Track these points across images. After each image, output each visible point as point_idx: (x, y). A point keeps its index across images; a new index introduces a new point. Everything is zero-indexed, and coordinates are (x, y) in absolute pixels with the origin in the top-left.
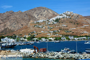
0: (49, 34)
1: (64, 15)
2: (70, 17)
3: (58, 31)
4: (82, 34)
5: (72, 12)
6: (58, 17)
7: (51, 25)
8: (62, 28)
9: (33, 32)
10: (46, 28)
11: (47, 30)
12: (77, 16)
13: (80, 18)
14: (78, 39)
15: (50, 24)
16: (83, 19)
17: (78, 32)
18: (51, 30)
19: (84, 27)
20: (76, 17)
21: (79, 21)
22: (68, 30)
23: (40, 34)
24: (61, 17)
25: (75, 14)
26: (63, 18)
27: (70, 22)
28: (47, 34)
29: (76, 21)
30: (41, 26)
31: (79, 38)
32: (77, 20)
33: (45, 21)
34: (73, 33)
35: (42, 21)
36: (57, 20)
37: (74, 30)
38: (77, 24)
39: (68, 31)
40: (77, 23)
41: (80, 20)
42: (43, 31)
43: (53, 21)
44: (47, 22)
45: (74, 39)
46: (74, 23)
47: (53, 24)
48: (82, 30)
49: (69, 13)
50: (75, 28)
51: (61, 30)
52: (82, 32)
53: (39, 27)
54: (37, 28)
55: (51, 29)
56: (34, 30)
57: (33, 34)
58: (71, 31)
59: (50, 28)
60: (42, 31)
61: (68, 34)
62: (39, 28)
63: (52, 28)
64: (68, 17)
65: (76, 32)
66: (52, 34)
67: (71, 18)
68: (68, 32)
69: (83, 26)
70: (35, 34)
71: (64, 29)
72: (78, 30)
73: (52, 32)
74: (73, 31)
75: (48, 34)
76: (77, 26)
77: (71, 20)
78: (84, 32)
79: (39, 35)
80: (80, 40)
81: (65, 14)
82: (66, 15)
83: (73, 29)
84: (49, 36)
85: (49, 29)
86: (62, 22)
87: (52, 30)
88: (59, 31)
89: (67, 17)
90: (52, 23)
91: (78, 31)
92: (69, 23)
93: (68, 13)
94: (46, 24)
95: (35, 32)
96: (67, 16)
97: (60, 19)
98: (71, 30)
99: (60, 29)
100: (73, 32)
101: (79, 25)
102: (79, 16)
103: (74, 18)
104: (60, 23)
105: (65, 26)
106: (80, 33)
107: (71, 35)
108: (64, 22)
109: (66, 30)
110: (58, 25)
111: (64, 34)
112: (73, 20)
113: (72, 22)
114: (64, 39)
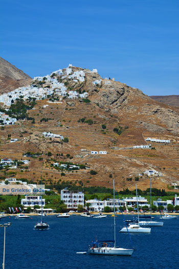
1: (56, 84)
2: (83, 96)
3: (20, 164)
4: (137, 179)
5: (95, 71)
6: (26, 92)
8: (43, 147)
12: (120, 94)
13: (131, 102)
14: (105, 204)
16: (147, 111)
19: (147, 147)
20: (113, 97)
21: (128, 115)
22: (68, 160)
24: (40, 92)
25: (107, 82)
26: (52, 97)
27: (83, 120)
29: (114, 118)
32: (115, 110)
34: (93, 173)
36: (19, 109)
37: (98, 159)
38: (116, 130)
39: (69, 164)
40: (115, 125)
41: (131, 110)
45: (89, 204)
46: (104, 127)
48: (138, 162)
49: (79, 76)
50: (104, 153)
51: (37, 161)
52: (134, 172)
58: (83, 167)
61: (69, 178)
64: (73, 94)
65: (108, 169)
67: (87, 101)
69: (144, 143)
71: (50, 154)
72: (118, 161)
74: (95, 167)
76: (115, 142)
77: (86, 111)
78: (147, 172)
81: (60, 80)
82: (66, 84)
83: (92, 156)
86: (46, 120)
88: (26, 162)
89: (70, 92)
91: (119, 168)
92: (79, 125)
93: (77, 74)
96: (70, 89)
97: (33, 102)
98: (82, 162)
99: (28, 154)
100: (92, 168)
101: (123, 136)
102: (125, 95)
103: (101, 103)
104: (34, 122)
105: (58, 140)
106: (126, 177)
107: (80, 182)
108: (51, 116)
109: (61, 160)
110: (22, 131)
111: (50, 181)
112: (100, 111)
113: (94, 120)
114: (35, 207)
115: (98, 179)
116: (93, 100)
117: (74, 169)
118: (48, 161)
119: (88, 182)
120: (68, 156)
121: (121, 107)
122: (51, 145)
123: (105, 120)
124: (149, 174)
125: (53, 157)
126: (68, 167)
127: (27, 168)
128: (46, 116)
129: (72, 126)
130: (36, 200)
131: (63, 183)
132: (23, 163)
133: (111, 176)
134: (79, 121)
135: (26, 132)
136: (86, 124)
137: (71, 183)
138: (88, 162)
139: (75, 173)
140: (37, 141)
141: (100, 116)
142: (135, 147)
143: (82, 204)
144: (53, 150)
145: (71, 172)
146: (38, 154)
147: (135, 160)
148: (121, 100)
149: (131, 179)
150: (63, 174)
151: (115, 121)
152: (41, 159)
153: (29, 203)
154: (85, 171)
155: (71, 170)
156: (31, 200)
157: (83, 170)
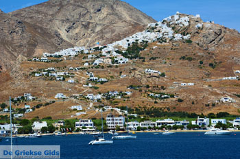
0: (79, 107)
1: (165, 29)
2: (185, 37)
3: (123, 95)
4: (214, 105)
5: (198, 16)
6: (140, 36)
7: (103, 67)
8: (144, 81)
9: (23, 98)
10: (77, 82)
11: (80, 91)
12: (217, 35)
13: (227, 41)
15: (98, 67)
17: (200, 98)
18: (96, 88)
19: (235, 78)
20: (211, 38)
22: (162, 91)
23: (47, 104)
24: (152, 36)
25: (208, 25)
26: (161, 40)
27: (184, 58)
28: (73, 108)
29: (211, 54)
30: (62, 74)
31: (145, 122)
32: (212, 48)
33: (86, 52)
34: (180, 101)
35: (73, 54)
37: (186, 90)
38: (211, 65)
39: (162, 94)
40: (211, 61)
41: (226, 48)
42: (64, 93)
43: (117, 52)
44: (90, 56)
46: (201, 63)
47: (110, 66)
48: (218, 91)
49: (184, 21)
50: (192, 84)
51: (137, 92)
52: (213, 99)
53: (53, 78)
54: (42, 82)
55: (98, 85)
56: (26, 87)
57: (19, 107)
58: (172, 96)
59: (95, 82)
60: (59, 95)
61: (160, 105)
62: (52, 82)
63: (102, 83)
64: (178, 36)
65: (192, 97)
66: (91, 105)
67: (189, 41)
68: (160, 98)
69: (232, 75)
70: (26, 107)
71: (148, 87)
72: (201, 91)
73: (99, 97)
74: (182, 96)
75: (76, 104)
76: (208, 75)
77: (188, 50)
78: (223, 99)
79: (42, 108)
80: (145, 129)
81: (169, 25)
82: (173, 28)
83: (182, 87)
84: (78, 114)
85: (90, 85)
87: (100, 90)
88: (129, 94)
89: (176, 35)
90: (110, 60)
92: (181, 61)
93: (183, 19)
94: (86, 64)
95: (30, 98)
96: (176, 32)
97: (145, 44)
98: (172, 92)
99: (131, 87)
100: (179, 97)
101: (216, 70)
102: (222, 35)
103: (201, 43)
104: (144, 61)
105: (156, 75)
106: (205, 103)
107: (168, 109)
108: (159, 55)
109: (156, 91)
110: (132, 68)
111: (145, 107)
112: (200, 49)
113: (193, 57)
114: (83, 128)
115: (182, 105)
116: (195, 41)
117: (165, 98)
118: (146, 92)
119: (174, 108)
120: (162, 87)
121: (218, 45)
122: (150, 79)
123: (203, 56)
124: (224, 101)
125: (150, 89)
126: (161, 96)
127: (128, 98)
128: (154, 56)
129: (175, 63)
130: (86, 123)
131: (155, 109)
132: (126, 94)
133: (193, 103)
134: (180, 59)
135: (135, 69)
136: (186, 61)
137: (161, 109)
138: (178, 92)
139: (165, 101)
140: (140, 76)
141: (199, 54)
142: (224, 78)
143: (122, 125)
144: (151, 83)
145: (162, 101)
146: (139, 87)
147: (216, 89)
148: (218, 39)
149: (208, 105)
150: (156, 102)
151: (211, 57)
152: (140, 91)
153: (81, 125)
154: (174, 99)
155: (162, 98)
156: (82, 123)
157: (173, 99)
